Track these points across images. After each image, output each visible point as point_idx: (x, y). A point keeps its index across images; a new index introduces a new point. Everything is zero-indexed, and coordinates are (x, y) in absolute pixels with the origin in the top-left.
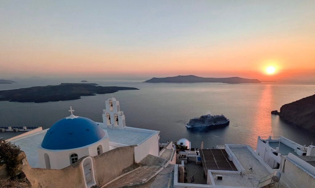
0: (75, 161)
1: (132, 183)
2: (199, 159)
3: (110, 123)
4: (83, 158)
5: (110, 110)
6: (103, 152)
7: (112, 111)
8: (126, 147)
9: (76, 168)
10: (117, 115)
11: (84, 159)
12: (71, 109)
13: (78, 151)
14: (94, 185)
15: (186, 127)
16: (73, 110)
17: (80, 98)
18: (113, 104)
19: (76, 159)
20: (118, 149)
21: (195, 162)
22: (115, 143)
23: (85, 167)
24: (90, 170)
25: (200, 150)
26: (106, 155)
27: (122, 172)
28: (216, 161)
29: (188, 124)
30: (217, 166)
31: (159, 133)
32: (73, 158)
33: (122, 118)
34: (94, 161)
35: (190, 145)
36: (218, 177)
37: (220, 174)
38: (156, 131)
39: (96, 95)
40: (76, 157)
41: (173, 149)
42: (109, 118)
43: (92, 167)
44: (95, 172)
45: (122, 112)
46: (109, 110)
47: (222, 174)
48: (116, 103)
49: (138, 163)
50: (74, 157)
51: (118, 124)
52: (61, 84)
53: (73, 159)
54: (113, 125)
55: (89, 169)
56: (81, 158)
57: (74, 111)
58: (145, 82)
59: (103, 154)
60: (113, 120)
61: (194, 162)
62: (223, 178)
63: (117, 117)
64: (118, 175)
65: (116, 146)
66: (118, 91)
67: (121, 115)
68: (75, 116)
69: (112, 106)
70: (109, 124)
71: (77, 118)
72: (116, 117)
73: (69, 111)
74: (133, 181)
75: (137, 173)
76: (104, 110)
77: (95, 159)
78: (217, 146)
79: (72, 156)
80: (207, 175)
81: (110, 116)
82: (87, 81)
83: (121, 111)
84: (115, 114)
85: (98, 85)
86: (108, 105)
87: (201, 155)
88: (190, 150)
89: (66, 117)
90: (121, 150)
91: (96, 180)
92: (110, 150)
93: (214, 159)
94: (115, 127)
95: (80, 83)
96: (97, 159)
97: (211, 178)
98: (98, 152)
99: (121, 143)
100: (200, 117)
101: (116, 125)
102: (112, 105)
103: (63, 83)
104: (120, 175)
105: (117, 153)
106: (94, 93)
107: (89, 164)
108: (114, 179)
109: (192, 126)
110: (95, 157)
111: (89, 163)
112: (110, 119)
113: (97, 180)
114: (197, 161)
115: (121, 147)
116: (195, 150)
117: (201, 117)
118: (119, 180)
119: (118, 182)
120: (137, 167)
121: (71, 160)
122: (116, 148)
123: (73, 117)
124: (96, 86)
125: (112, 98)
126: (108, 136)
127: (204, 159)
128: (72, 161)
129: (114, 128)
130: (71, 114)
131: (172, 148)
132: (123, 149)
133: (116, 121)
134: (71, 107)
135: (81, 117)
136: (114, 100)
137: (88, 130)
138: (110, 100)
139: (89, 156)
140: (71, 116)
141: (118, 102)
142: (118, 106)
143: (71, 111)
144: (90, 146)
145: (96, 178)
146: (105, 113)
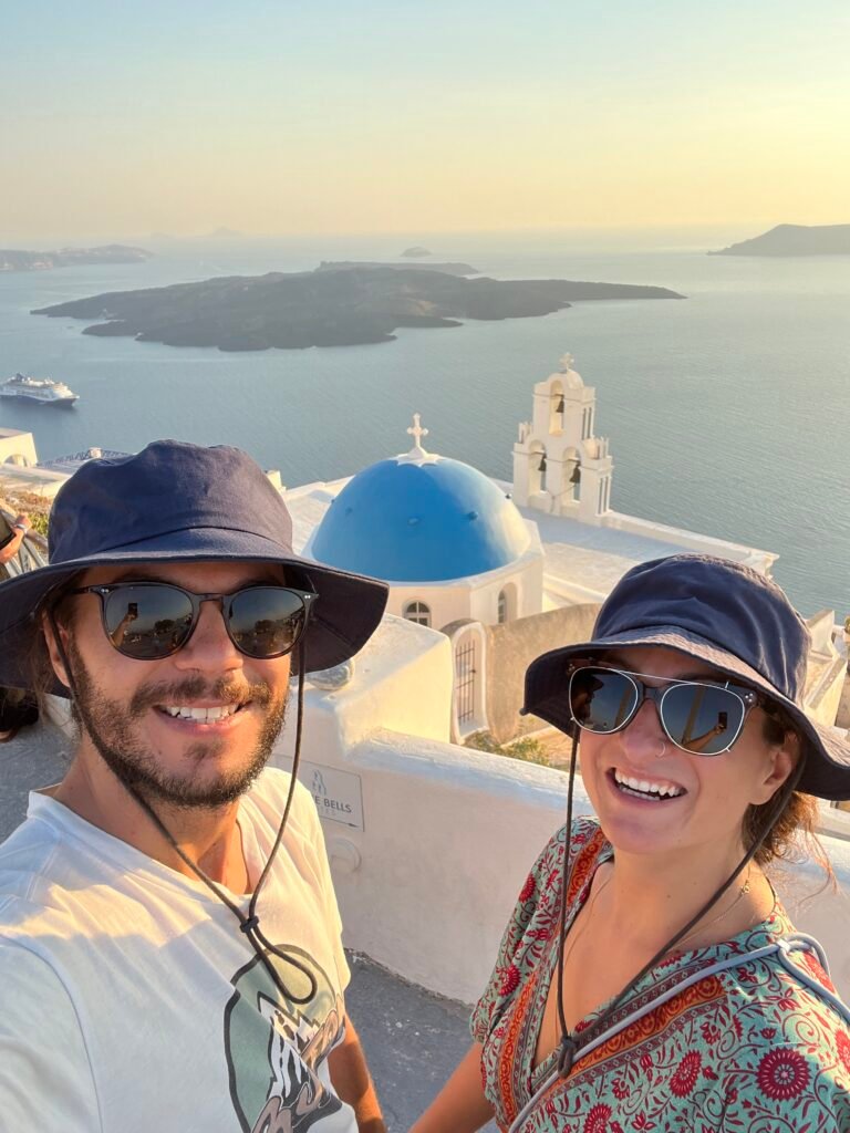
3: (543, 488)
4: (456, 624)
5: (551, 430)
6: (520, 615)
7: (558, 435)
10: (578, 455)
11: (462, 630)
12: (417, 423)
14: (480, 730)
16: (422, 428)
18: (565, 401)
24: (474, 671)
31: (769, 565)
32: (414, 616)
33: (597, 474)
34: (491, 642)
38: (755, 552)
39: (460, 324)
40: (425, 616)
41: (833, 650)
42: (539, 465)
43: (480, 664)
44: (489, 683)
45: (605, 443)
46: (543, 430)
48: (582, 399)
51: (577, 499)
52: (319, 265)
54: (553, 498)
55: (471, 669)
56: (450, 624)
57: (426, 432)
58: (726, 252)
59: (521, 623)
60: (557, 474)
63: (579, 464)
65: (568, 597)
66: (568, 305)
67: (598, 458)
68: (429, 452)
69: (561, 409)
70: (537, 492)
71: (434, 462)
72: (574, 465)
76: (522, 427)
77: (495, 636)
79: (411, 608)
81: (545, 457)
82: (427, 253)
83: (597, 436)
84: (568, 449)
86: (542, 406)
89: (396, 455)
91: (487, 717)
94: (562, 508)
95: (397, 262)
96: (501, 639)
98: (501, 609)
101: (569, 501)
102: (562, 404)
103: (328, 261)
106: (459, 317)
107: (472, 652)
110: (493, 628)
111: (472, 647)
112: (543, 467)
113: (491, 715)
122: (567, 604)
124: (470, 277)
125: (565, 372)
130: (414, 446)
131: (825, 647)
133: (572, 480)
134: (417, 417)
135: (448, 461)
136: (574, 379)
137: (472, 516)
138: (557, 384)
139: (473, 621)
140: (413, 451)
141: (589, 395)
142: (588, 411)
143: (418, 431)
144: (475, 581)
145: (491, 709)
146: (528, 440)
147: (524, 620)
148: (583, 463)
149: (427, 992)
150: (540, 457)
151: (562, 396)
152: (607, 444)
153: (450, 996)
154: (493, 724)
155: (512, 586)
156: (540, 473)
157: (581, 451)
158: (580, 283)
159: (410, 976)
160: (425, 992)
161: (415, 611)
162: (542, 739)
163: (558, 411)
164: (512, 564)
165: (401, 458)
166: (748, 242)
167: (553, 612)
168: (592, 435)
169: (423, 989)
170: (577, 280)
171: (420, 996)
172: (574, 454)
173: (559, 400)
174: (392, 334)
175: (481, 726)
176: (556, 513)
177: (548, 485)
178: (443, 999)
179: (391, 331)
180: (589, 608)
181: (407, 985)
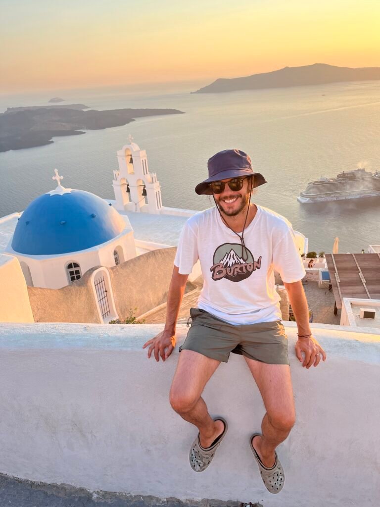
0: (75, 275)
1: (185, 319)
2: (325, 275)
3: (130, 200)
4: (93, 270)
5: (129, 172)
6: (126, 260)
7: (133, 173)
8: (168, 249)
9: (83, 288)
10: (143, 182)
11: (95, 272)
12: (57, 173)
13: (80, 257)
14: (114, 319)
15: (298, 200)
16: (60, 176)
17: (52, 142)
18: (132, 157)
19: (78, 272)
20: (153, 254)
21: (317, 283)
22: (146, 242)
23: (97, 286)
24: (106, 291)
25: (329, 257)
26: (132, 265)
27: (163, 300)
28: (364, 281)
29: (302, 195)
30: (367, 290)
32: (71, 270)
33: (155, 189)
34: (113, 275)
35: (307, 245)
36: (366, 313)
37: (371, 307)
39: (84, 133)
40: (77, 269)
42: (126, 190)
43: (108, 287)
44: (115, 296)
45: (155, 175)
46: (125, 173)
47: (376, 307)
48: (141, 156)
49: (193, 282)
50: (74, 269)
51: (147, 203)
52: (6, 110)
53: (72, 273)
54: (136, 204)
55: (104, 290)
56: (90, 270)
57: (62, 177)
58: (198, 92)
59: (126, 264)
60: (136, 192)
61: (313, 282)
62: (376, 316)
63: (145, 186)
64: (155, 303)
65: (148, 248)
66: (134, 120)
67: (153, 183)
68: (66, 187)
69: (131, 161)
70: (127, 202)
71: (69, 192)
72: (142, 188)
73: (54, 178)
74: (186, 315)
75: (192, 301)
76: (115, 172)
77: (114, 272)
78: (370, 246)
79: (70, 266)
80: (341, 309)
81: (128, 185)
82: (61, 100)
83: (151, 172)
84: (139, 180)
85: (87, 107)
86: (123, 161)
87: (329, 267)
88: (306, 256)
89: (49, 191)
90: (160, 255)
91: (117, 312)
92: (138, 255)
93: (361, 275)
94: (141, 209)
95: (47, 105)
96: (117, 273)
97: (348, 314)
98: (116, 259)
99: (156, 242)
100: (335, 176)
101: (142, 203)
102: (131, 159)
103: (11, 107)
104: (159, 304)
105: (152, 260)
106: (83, 129)
107: (103, 282)
108: (149, 310)
109: (312, 198)
110: (112, 269)
111: (103, 280)
112: (128, 190)
113: (119, 311)
114: (321, 280)
115: (159, 250)
116: (317, 256)
117: (338, 176)
118: (160, 313)
119: (157, 316)
120: (192, 290)
121: (68, 274)
122: (149, 251)
123: (62, 191)
124: (85, 110)
125: (130, 144)
126: (132, 228)
127: (337, 275)
128: (70, 276)
129: (139, 210)
130: (57, 186)
132: (163, 253)
133: (143, 195)
134: (56, 171)
135: (76, 190)
136: (135, 147)
137: (93, 216)
138: (127, 149)
139: (101, 267)
140: (57, 188)
141: (143, 153)
142: (144, 161)
143: (58, 178)
144: (100, 247)
145: (118, 308)
146: (119, 178)
147: (127, 262)
148: (146, 186)
149: (33, 483)
150: (126, 186)
151: (131, 155)
152: (156, 175)
153: (49, 482)
154: (121, 315)
155: (119, 247)
156: (128, 193)
157: (144, 180)
158: (137, 109)
159: (21, 476)
160: (33, 484)
161: (72, 267)
162: (146, 317)
163: (130, 163)
164: (118, 236)
165: (52, 193)
166: (206, 87)
167: (142, 256)
168: (148, 173)
169: (31, 481)
170: (136, 108)
171: (29, 488)
172: (142, 182)
173: (130, 157)
174: (51, 140)
175: (115, 317)
176: (138, 211)
177: (132, 198)
178: (44, 485)
179: (51, 138)
180: (158, 251)
181: (20, 482)
